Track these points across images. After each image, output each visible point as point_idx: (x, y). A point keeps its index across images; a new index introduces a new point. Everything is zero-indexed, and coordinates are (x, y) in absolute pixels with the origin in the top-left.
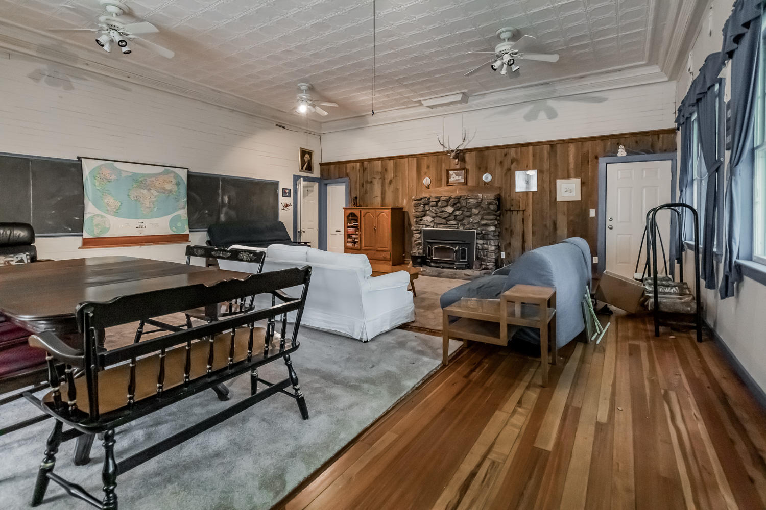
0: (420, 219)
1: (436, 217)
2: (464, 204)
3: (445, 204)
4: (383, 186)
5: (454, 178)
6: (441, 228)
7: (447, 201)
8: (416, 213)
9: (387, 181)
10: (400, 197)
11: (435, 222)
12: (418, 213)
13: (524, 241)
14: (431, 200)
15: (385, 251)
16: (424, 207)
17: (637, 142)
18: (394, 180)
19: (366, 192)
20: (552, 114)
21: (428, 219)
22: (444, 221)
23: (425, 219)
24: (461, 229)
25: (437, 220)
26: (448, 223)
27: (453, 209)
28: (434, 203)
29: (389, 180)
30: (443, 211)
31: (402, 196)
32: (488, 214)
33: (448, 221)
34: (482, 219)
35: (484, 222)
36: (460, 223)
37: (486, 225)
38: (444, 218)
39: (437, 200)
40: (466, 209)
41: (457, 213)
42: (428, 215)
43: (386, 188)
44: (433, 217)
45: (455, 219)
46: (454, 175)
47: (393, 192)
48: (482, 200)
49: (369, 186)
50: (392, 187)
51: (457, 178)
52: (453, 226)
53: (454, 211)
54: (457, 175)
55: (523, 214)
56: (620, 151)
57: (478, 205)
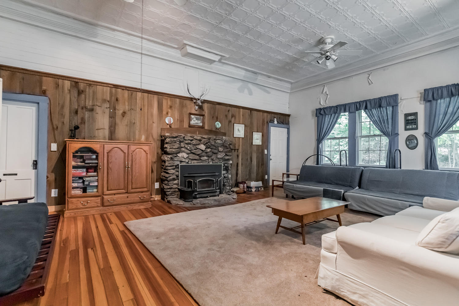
0: (176, 155)
1: (190, 153)
2: (213, 143)
3: (198, 142)
4: (112, 116)
5: (194, 121)
6: (195, 163)
7: (200, 140)
8: (171, 150)
9: (119, 112)
10: (137, 133)
11: (189, 158)
12: (174, 150)
13: (237, 170)
14: (186, 138)
15: (142, 192)
16: (180, 144)
17: (279, 118)
18: (128, 113)
19: (83, 121)
20: (251, 93)
21: (183, 155)
22: (197, 157)
23: (180, 155)
24: (211, 163)
25: (192, 156)
26: (202, 158)
27: (205, 147)
28: (190, 141)
29: (121, 112)
30: (198, 149)
31: (140, 131)
32: (229, 152)
33: (201, 157)
34: (226, 155)
35: (227, 158)
36: (210, 158)
37: (228, 160)
38: (198, 155)
39: (192, 138)
40: (214, 148)
41: (209, 150)
42: (184, 152)
43: (118, 120)
44: (188, 154)
45: (206, 156)
46: (195, 119)
47: (127, 125)
48: (224, 142)
49: (87, 114)
50: (126, 120)
51: (197, 121)
52: (206, 161)
53: (205, 149)
54: (197, 119)
55: (238, 151)
56: (275, 121)
57: (223, 145)
